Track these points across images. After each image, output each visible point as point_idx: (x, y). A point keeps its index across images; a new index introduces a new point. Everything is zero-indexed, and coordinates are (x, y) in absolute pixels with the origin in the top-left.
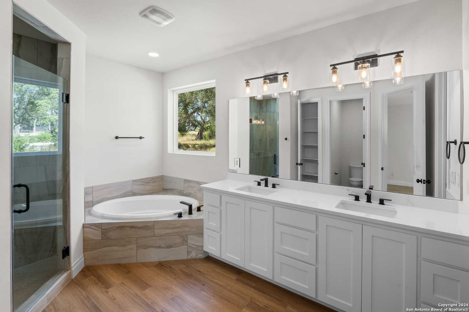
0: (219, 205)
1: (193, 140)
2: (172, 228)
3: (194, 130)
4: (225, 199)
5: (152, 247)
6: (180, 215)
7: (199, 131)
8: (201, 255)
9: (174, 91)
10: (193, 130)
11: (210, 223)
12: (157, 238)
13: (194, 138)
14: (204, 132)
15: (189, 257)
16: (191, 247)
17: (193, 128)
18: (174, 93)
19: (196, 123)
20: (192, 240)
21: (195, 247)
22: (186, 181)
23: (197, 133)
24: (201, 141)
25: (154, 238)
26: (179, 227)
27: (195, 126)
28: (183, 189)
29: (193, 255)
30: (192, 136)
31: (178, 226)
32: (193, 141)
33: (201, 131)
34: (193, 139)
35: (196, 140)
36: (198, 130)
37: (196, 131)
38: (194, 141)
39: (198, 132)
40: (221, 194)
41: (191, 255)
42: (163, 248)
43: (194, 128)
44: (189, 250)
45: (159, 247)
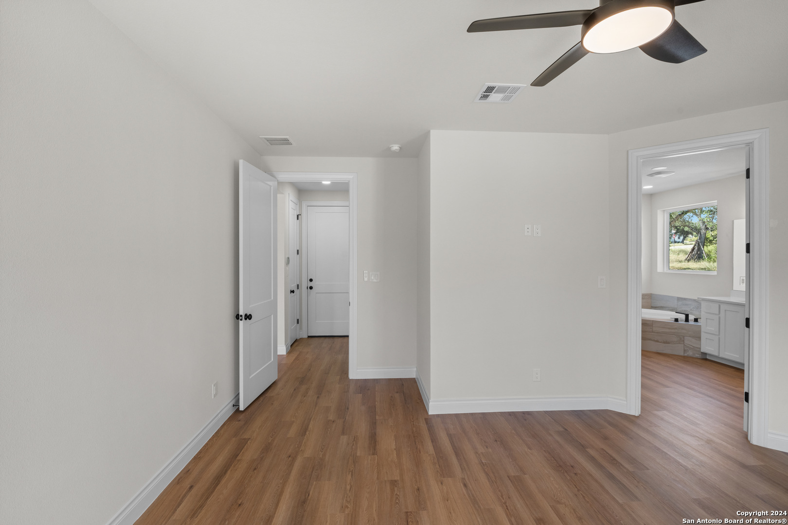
0: (717, 313)
1: (680, 262)
2: (669, 328)
3: (683, 242)
4: (723, 307)
5: (650, 340)
6: (676, 320)
7: (694, 243)
8: (698, 356)
9: (664, 211)
10: (679, 242)
11: (708, 328)
12: (655, 334)
13: (683, 257)
14: (707, 246)
15: (686, 355)
16: (688, 347)
17: (679, 238)
18: (664, 213)
19: (686, 229)
20: (689, 341)
21: (692, 347)
22: (679, 299)
23: (689, 248)
24: (699, 263)
25: (652, 333)
26: (676, 329)
27: (685, 234)
28: (676, 307)
29: (690, 353)
30: (678, 254)
31: (675, 327)
32: (681, 264)
33: (699, 244)
34: (680, 259)
35: (689, 261)
36: (691, 241)
37: (686, 244)
38: (683, 263)
39: (692, 246)
40: (720, 304)
41: (688, 353)
42: (661, 342)
43: (682, 238)
44: (686, 349)
45: (657, 341)
